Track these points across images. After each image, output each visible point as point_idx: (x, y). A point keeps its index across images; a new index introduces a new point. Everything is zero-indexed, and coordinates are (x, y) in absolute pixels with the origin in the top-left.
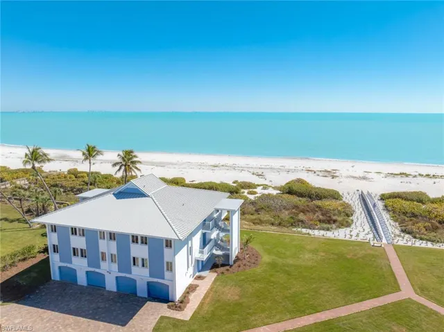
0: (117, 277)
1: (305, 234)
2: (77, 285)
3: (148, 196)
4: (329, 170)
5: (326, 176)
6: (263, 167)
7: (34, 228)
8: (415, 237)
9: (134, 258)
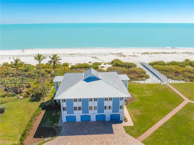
0: (96, 115)
1: (138, 83)
2: (76, 122)
3: (101, 79)
4: (119, 53)
5: (120, 56)
6: (92, 53)
7: (21, 98)
8: (173, 79)
9: (105, 107)
